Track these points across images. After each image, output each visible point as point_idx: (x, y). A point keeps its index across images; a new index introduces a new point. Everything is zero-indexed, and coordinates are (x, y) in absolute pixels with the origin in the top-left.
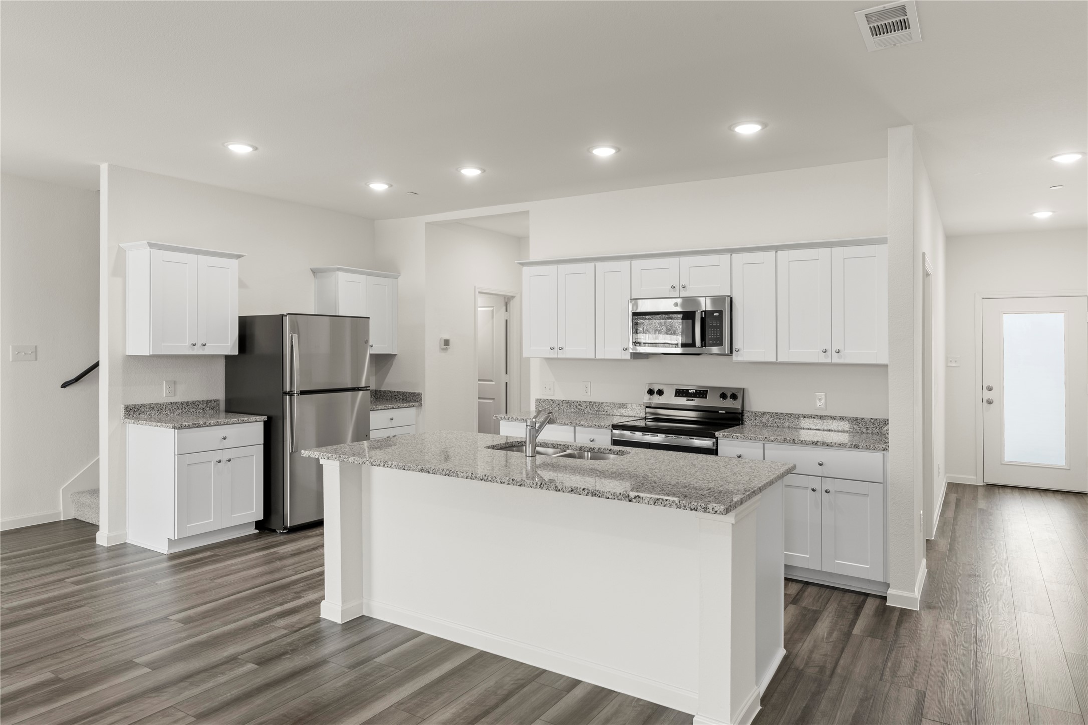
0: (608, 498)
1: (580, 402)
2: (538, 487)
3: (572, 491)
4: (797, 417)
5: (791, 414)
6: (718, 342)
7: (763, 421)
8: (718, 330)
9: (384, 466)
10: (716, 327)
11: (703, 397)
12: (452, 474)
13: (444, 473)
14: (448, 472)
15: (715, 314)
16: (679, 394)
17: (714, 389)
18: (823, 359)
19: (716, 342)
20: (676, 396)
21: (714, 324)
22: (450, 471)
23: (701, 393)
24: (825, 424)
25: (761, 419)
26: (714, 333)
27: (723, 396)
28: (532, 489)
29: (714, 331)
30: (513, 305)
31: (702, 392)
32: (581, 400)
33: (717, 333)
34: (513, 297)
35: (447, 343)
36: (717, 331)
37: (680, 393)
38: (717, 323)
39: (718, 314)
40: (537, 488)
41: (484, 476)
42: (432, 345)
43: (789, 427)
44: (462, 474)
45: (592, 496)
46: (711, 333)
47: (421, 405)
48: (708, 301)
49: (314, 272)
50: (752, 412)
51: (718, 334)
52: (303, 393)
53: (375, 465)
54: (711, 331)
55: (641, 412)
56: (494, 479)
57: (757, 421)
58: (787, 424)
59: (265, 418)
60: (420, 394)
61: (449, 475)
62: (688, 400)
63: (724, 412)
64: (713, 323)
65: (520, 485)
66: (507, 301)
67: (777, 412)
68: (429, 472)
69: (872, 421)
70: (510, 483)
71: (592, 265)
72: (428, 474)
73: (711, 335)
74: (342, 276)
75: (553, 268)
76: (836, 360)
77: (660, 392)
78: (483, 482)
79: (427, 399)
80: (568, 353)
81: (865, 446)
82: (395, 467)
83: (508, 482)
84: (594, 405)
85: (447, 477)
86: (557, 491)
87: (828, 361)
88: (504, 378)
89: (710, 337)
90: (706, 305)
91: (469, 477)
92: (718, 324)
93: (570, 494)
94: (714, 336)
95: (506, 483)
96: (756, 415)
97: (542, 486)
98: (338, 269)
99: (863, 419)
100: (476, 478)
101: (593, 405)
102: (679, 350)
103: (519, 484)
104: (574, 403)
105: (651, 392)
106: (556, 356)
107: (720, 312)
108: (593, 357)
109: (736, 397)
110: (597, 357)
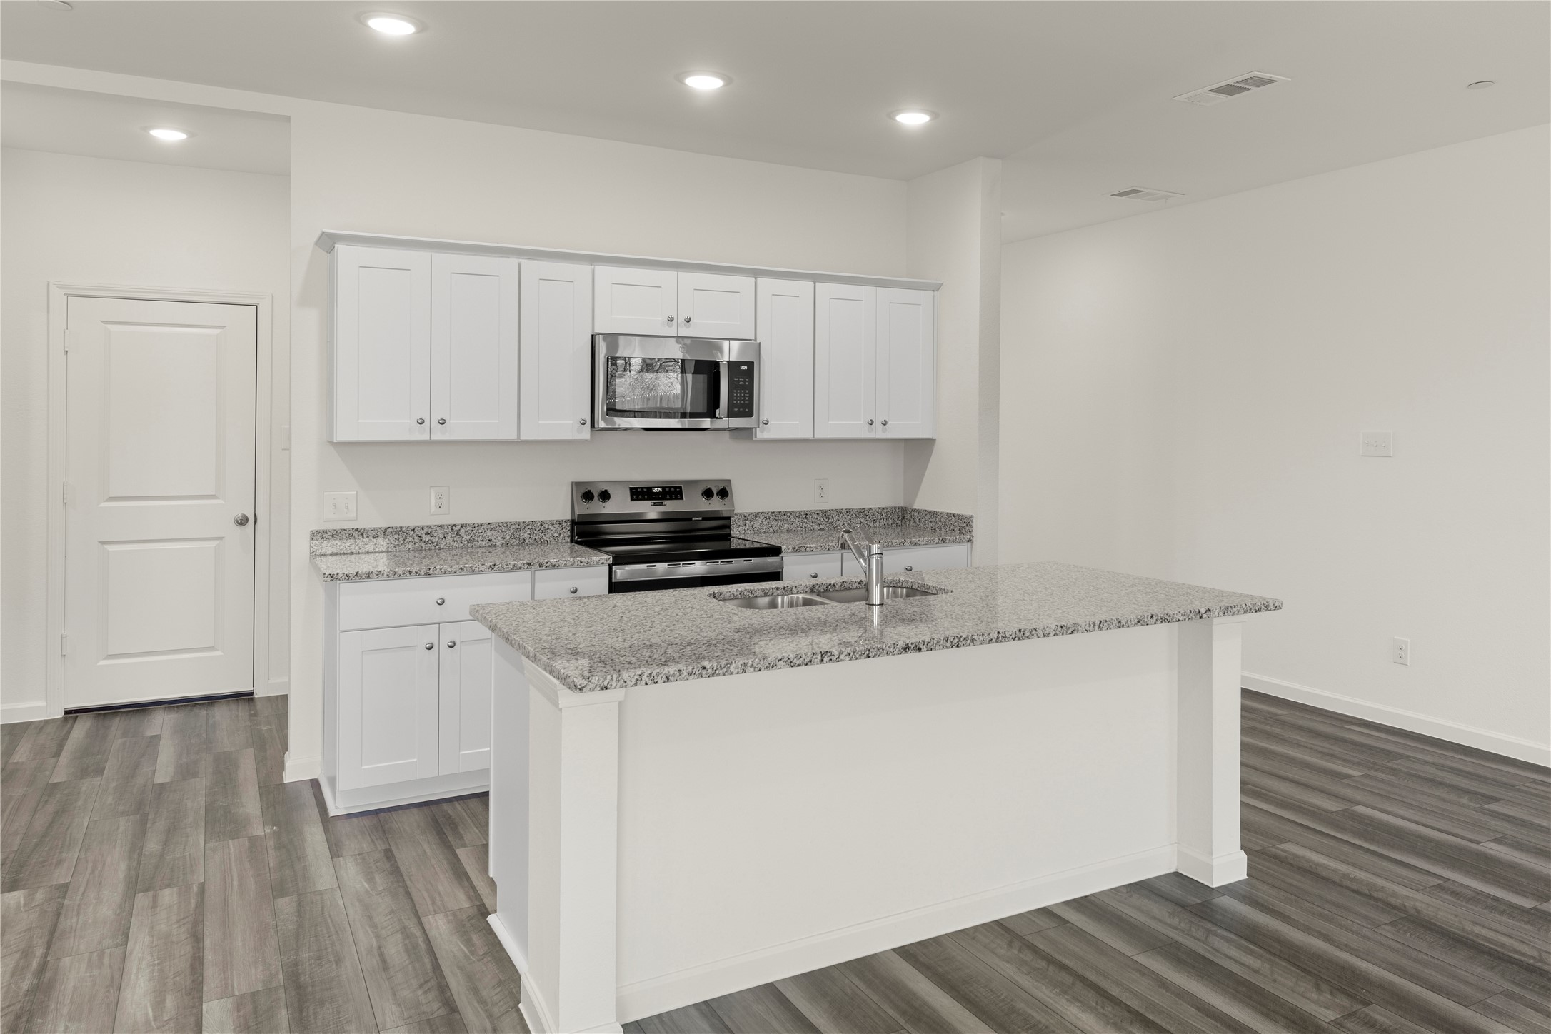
0: (1179, 620)
1: (429, 527)
2: (1097, 627)
3: (1139, 622)
4: (798, 515)
5: (791, 512)
6: (747, 410)
7: (755, 526)
8: (747, 391)
9: (822, 660)
10: (744, 387)
11: (676, 498)
12: (963, 642)
13: (949, 644)
14: (956, 640)
15: (742, 368)
16: (637, 497)
17: (693, 483)
18: (865, 433)
19: (744, 410)
20: (632, 500)
21: (741, 383)
22: (959, 638)
23: (673, 492)
24: (830, 521)
25: (752, 523)
26: (740, 396)
27: (708, 494)
28: (1089, 633)
29: (741, 393)
31: (673, 489)
32: (431, 523)
33: (744, 397)
36: (745, 393)
37: (639, 493)
38: (744, 382)
39: (746, 368)
40: (1094, 630)
41: (1018, 633)
43: (788, 530)
44: (981, 638)
45: (1161, 622)
46: (737, 396)
48: (735, 345)
50: (741, 514)
51: (747, 398)
54: (737, 393)
55: (560, 534)
56: (1034, 632)
57: (747, 527)
58: (785, 527)
61: (958, 646)
62: (655, 504)
63: (700, 518)
64: (739, 381)
65: (1072, 633)
67: (773, 511)
68: (920, 649)
69: (880, 511)
70: (1058, 632)
71: (513, 262)
72: (918, 654)
73: (737, 400)
75: (422, 256)
76: (879, 434)
77: (605, 496)
78: (1016, 641)
80: (460, 429)
81: (951, 539)
82: (847, 658)
83: (1054, 632)
84: (463, 530)
85: (955, 649)
86: (1120, 628)
87: (872, 435)
89: (735, 402)
90: (730, 352)
91: (994, 640)
92: (747, 383)
93: (1136, 628)
94: (741, 400)
95: (1052, 635)
96: (745, 518)
97: (1101, 625)
99: (870, 509)
100: (1005, 637)
101: (460, 530)
103: (1070, 631)
104: (413, 530)
105: (588, 496)
106: (425, 437)
107: (750, 365)
108: (514, 437)
109: (724, 493)
110: (523, 437)
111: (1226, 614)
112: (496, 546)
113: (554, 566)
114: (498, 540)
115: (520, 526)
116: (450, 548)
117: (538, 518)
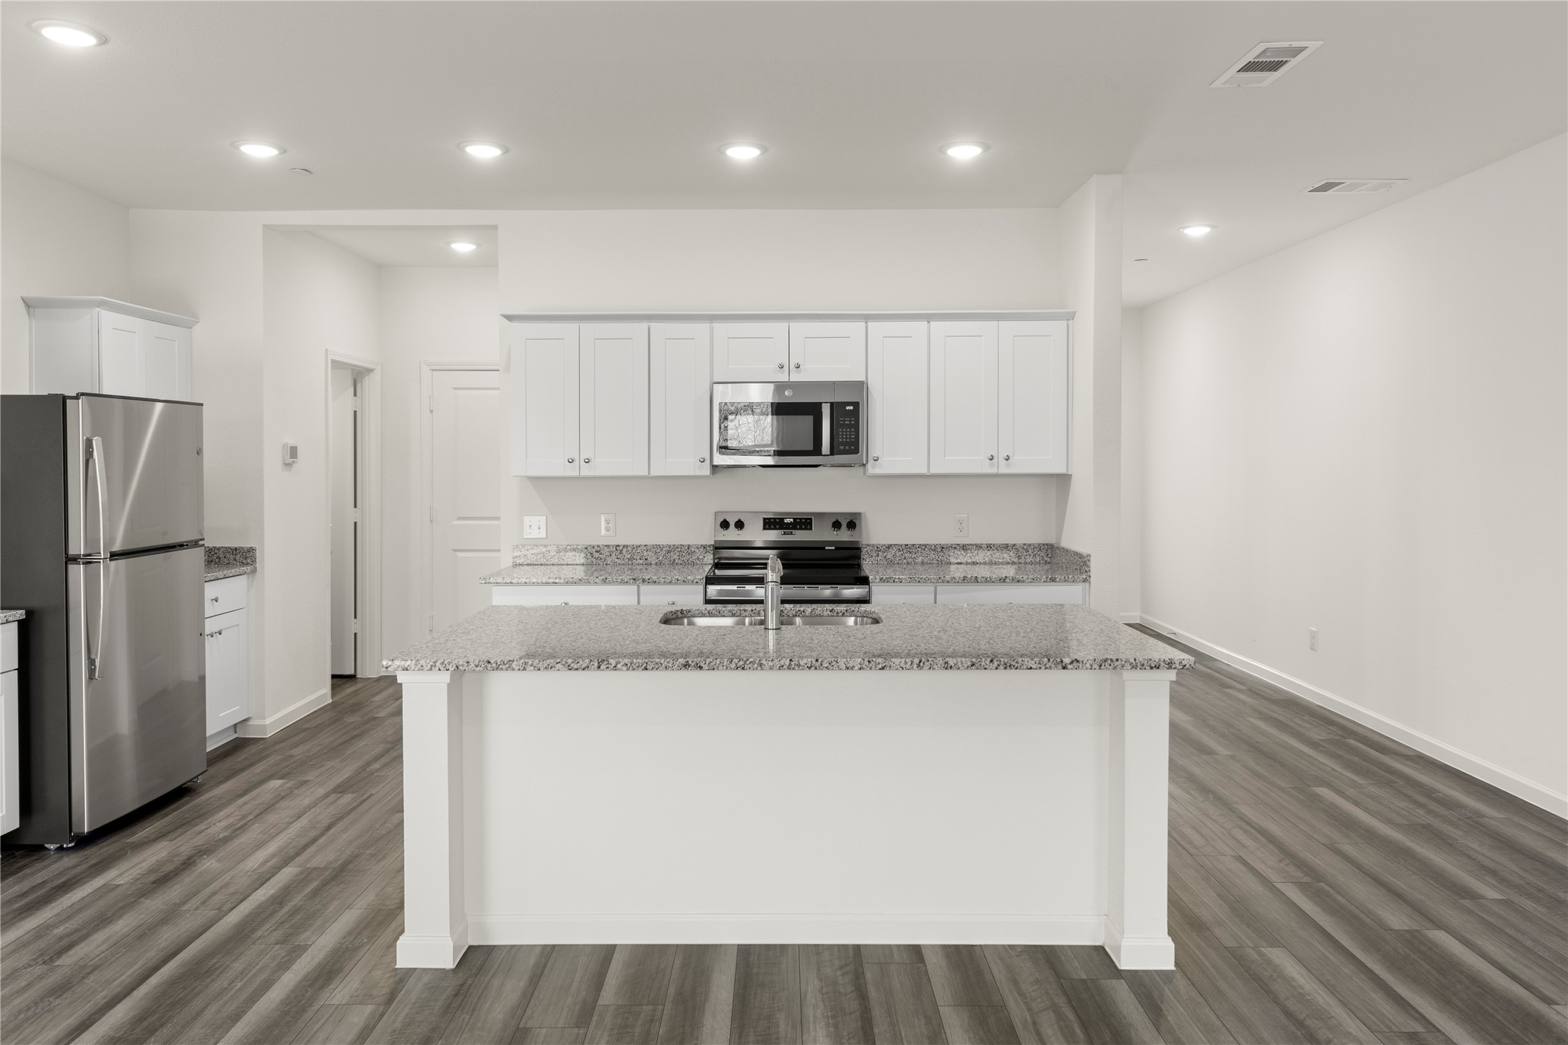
0: (1031, 668)
1: (598, 546)
2: (915, 666)
3: (973, 665)
4: (933, 548)
5: (926, 545)
6: (853, 447)
7: (888, 557)
8: (853, 430)
9: (599, 667)
10: (850, 426)
11: (806, 529)
12: (749, 666)
13: (733, 665)
14: (741, 663)
15: (848, 408)
16: (770, 526)
17: (821, 515)
18: (987, 468)
19: (850, 447)
20: (764, 529)
21: (846, 422)
22: (745, 662)
23: (803, 522)
24: (968, 555)
25: (885, 554)
26: (846, 435)
27: (837, 525)
28: (904, 671)
29: (846, 432)
30: (371, 386)
31: (803, 520)
32: (600, 543)
33: (850, 435)
34: (370, 371)
35: (293, 452)
36: (850, 431)
37: (772, 523)
38: (850, 421)
39: (852, 408)
40: (912, 668)
41: (814, 662)
42: (272, 458)
43: (923, 563)
44: (770, 664)
45: (1006, 668)
46: (843, 435)
47: (254, 571)
48: (840, 389)
49: (29, 305)
50: (873, 546)
51: (853, 437)
53: (576, 669)
54: (842, 432)
55: (704, 557)
56: (834, 663)
57: (880, 558)
58: (920, 559)
59: (20, 614)
60: (251, 550)
61: (743, 668)
62: (785, 534)
63: (833, 548)
64: (844, 421)
65: (883, 668)
66: (355, 377)
67: (906, 543)
68: (701, 668)
69: (1025, 547)
70: (864, 666)
71: (643, 326)
72: (699, 672)
73: (843, 438)
74: (108, 319)
75: (572, 327)
76: (1004, 469)
77: (740, 525)
78: (812, 671)
79: (269, 559)
80: (603, 467)
81: (1062, 578)
82: (624, 668)
83: (859, 666)
84: (624, 550)
85: (740, 672)
86: (947, 669)
87: (994, 470)
88: (351, 515)
89: (841, 440)
91: (785, 667)
92: (853, 422)
93: (969, 672)
94: (846, 438)
95: (856, 668)
96: (878, 549)
97: (921, 664)
98: (102, 304)
99: (1014, 545)
100: (799, 665)
101: (622, 550)
102: (770, 461)
103: (880, 666)
104: (586, 548)
105: (725, 525)
106: (575, 473)
107: (856, 405)
108: (646, 473)
109: (852, 525)
110: (653, 474)
111: (1103, 667)
112: (651, 564)
113: (655, 582)
114: (653, 559)
115: (671, 549)
116: (615, 564)
117: (686, 542)
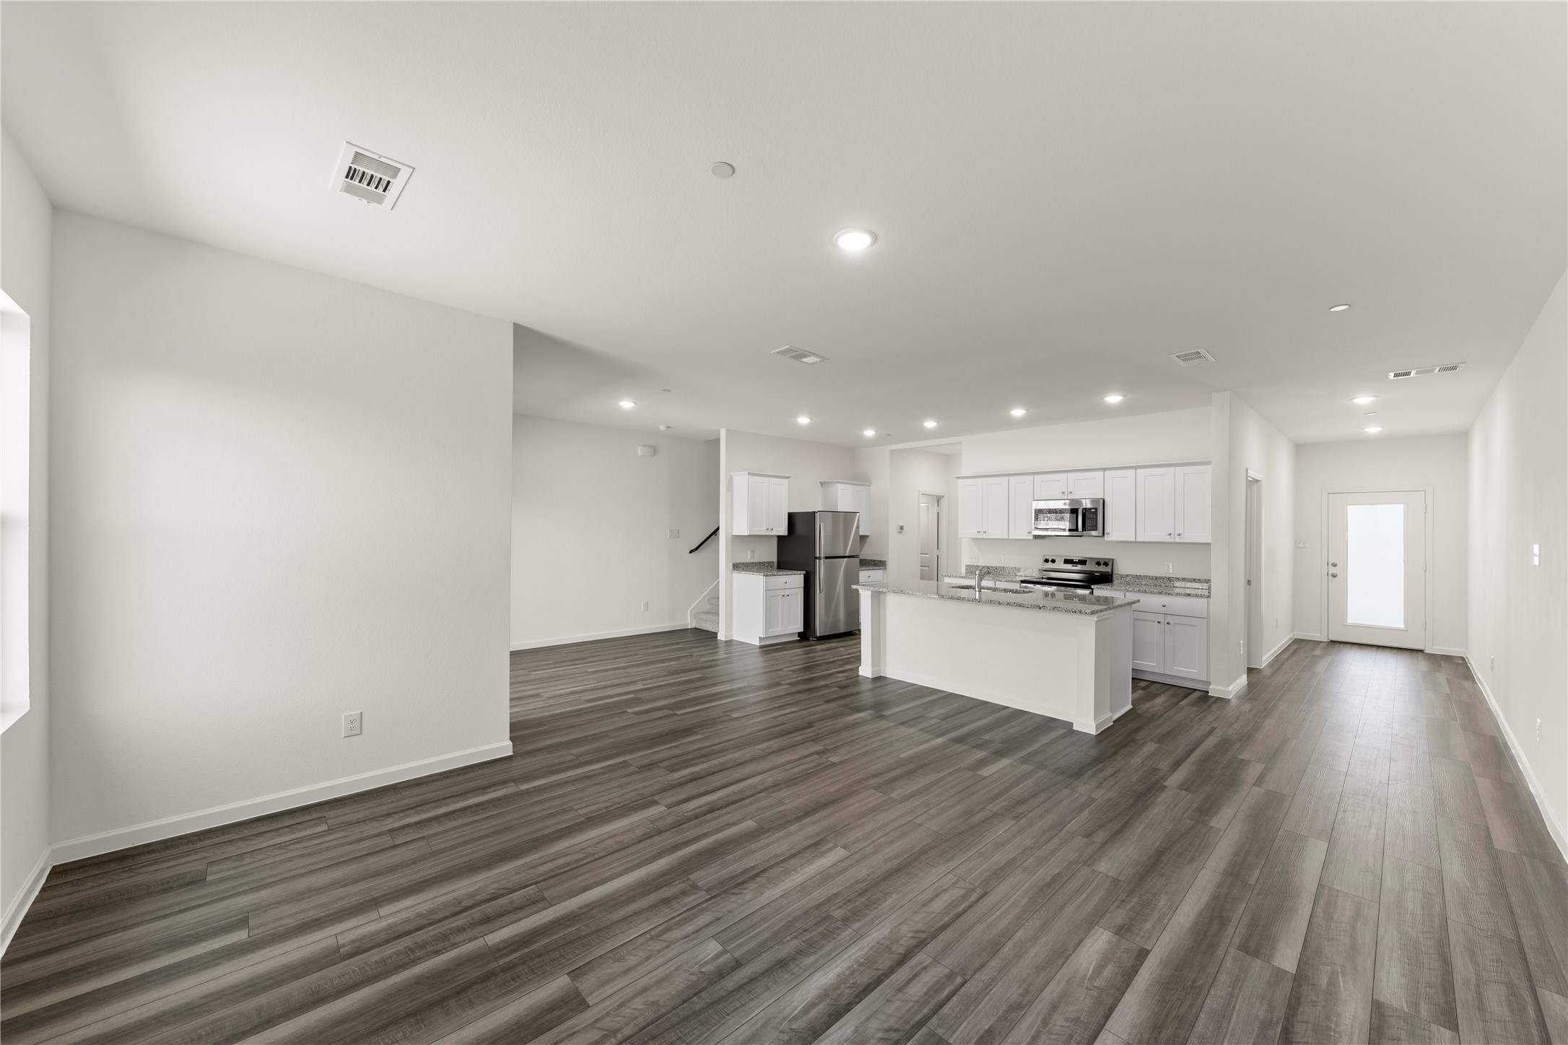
4: (1151, 578)
5: (1147, 576)
6: (1095, 528)
7: (1126, 580)
8: (1094, 520)
11: (1084, 565)
15: (1092, 510)
17: (1091, 559)
18: (1168, 539)
19: (1093, 528)
20: (1065, 563)
23: (1083, 562)
27: (1098, 564)
30: (944, 502)
32: (998, 566)
33: (1093, 522)
34: (943, 496)
35: (902, 528)
37: (1067, 561)
39: (1094, 510)
42: (893, 530)
43: (1145, 585)
47: (886, 568)
48: (1088, 501)
49: (822, 484)
50: (1119, 574)
51: (1095, 523)
52: (826, 558)
54: (1090, 521)
57: (1122, 580)
58: (1144, 583)
59: (804, 572)
60: (885, 561)
62: (1074, 566)
63: (1099, 574)
64: (1091, 516)
66: (939, 499)
67: (1137, 575)
71: (1007, 478)
73: (1090, 524)
74: (839, 486)
75: (980, 480)
76: (1178, 540)
77: (1053, 561)
79: (890, 565)
80: (990, 535)
84: (1007, 568)
87: (1173, 540)
88: (936, 552)
89: (1088, 525)
90: (1087, 504)
92: (1094, 517)
96: (1122, 575)
98: (838, 482)
102: (1067, 533)
104: (992, 567)
105: (1047, 561)
106: (981, 537)
107: (1103, 509)
108: (1010, 538)
109: (1107, 564)
110: (1012, 538)
